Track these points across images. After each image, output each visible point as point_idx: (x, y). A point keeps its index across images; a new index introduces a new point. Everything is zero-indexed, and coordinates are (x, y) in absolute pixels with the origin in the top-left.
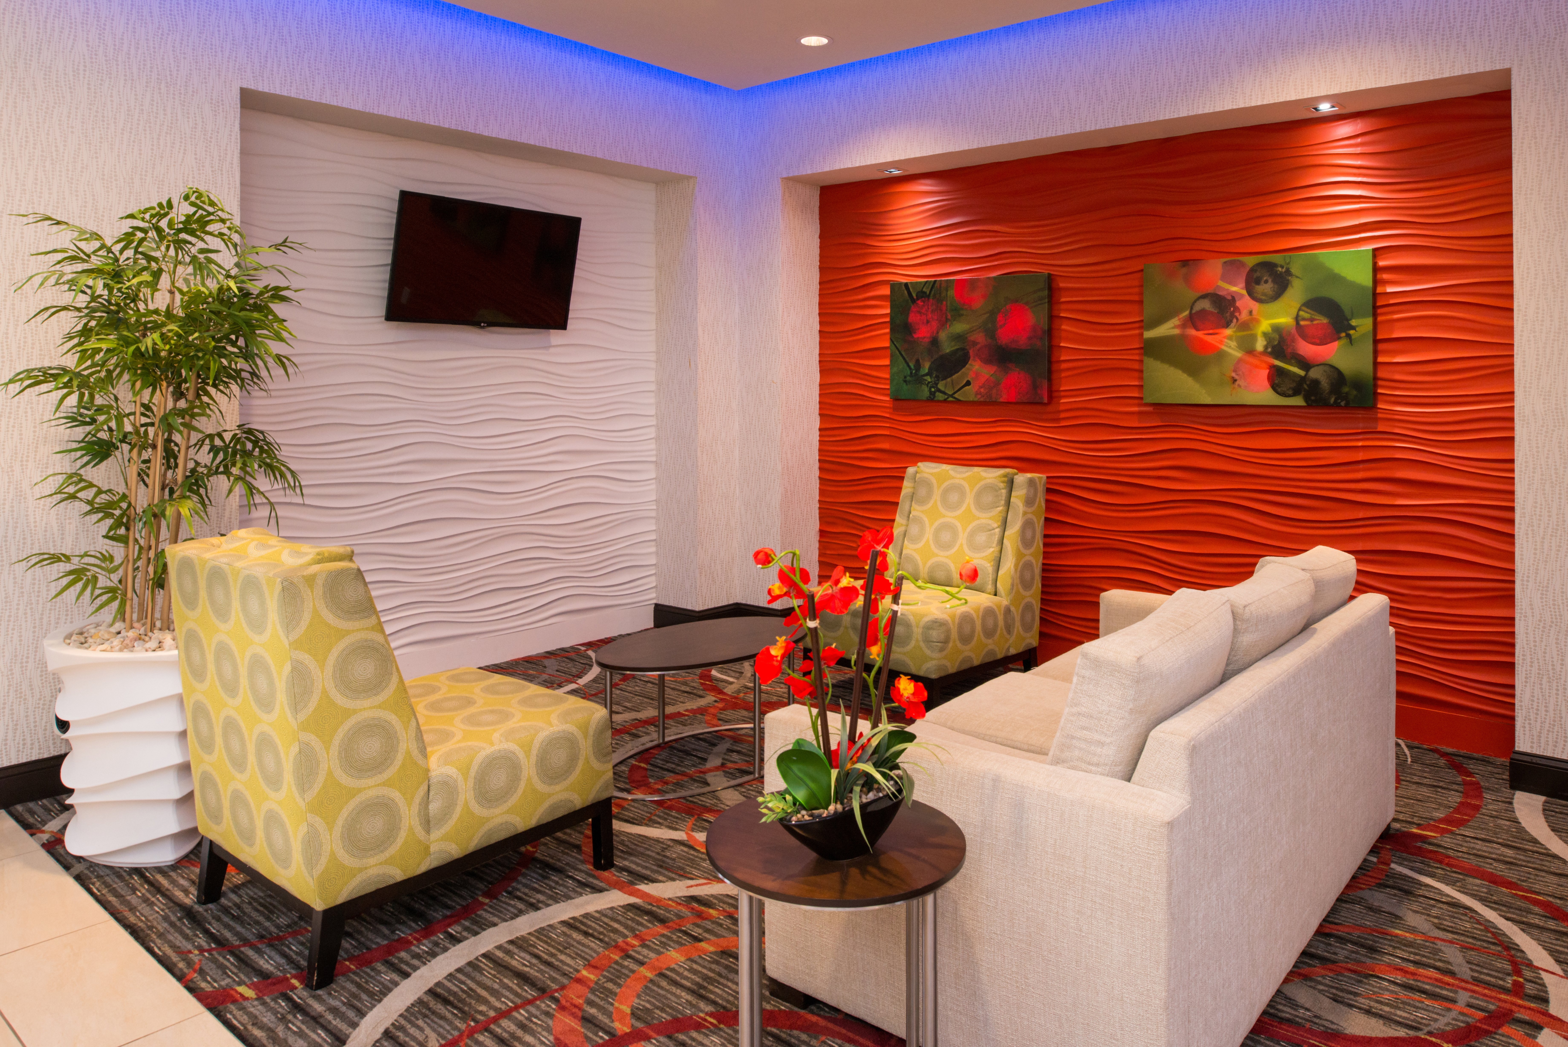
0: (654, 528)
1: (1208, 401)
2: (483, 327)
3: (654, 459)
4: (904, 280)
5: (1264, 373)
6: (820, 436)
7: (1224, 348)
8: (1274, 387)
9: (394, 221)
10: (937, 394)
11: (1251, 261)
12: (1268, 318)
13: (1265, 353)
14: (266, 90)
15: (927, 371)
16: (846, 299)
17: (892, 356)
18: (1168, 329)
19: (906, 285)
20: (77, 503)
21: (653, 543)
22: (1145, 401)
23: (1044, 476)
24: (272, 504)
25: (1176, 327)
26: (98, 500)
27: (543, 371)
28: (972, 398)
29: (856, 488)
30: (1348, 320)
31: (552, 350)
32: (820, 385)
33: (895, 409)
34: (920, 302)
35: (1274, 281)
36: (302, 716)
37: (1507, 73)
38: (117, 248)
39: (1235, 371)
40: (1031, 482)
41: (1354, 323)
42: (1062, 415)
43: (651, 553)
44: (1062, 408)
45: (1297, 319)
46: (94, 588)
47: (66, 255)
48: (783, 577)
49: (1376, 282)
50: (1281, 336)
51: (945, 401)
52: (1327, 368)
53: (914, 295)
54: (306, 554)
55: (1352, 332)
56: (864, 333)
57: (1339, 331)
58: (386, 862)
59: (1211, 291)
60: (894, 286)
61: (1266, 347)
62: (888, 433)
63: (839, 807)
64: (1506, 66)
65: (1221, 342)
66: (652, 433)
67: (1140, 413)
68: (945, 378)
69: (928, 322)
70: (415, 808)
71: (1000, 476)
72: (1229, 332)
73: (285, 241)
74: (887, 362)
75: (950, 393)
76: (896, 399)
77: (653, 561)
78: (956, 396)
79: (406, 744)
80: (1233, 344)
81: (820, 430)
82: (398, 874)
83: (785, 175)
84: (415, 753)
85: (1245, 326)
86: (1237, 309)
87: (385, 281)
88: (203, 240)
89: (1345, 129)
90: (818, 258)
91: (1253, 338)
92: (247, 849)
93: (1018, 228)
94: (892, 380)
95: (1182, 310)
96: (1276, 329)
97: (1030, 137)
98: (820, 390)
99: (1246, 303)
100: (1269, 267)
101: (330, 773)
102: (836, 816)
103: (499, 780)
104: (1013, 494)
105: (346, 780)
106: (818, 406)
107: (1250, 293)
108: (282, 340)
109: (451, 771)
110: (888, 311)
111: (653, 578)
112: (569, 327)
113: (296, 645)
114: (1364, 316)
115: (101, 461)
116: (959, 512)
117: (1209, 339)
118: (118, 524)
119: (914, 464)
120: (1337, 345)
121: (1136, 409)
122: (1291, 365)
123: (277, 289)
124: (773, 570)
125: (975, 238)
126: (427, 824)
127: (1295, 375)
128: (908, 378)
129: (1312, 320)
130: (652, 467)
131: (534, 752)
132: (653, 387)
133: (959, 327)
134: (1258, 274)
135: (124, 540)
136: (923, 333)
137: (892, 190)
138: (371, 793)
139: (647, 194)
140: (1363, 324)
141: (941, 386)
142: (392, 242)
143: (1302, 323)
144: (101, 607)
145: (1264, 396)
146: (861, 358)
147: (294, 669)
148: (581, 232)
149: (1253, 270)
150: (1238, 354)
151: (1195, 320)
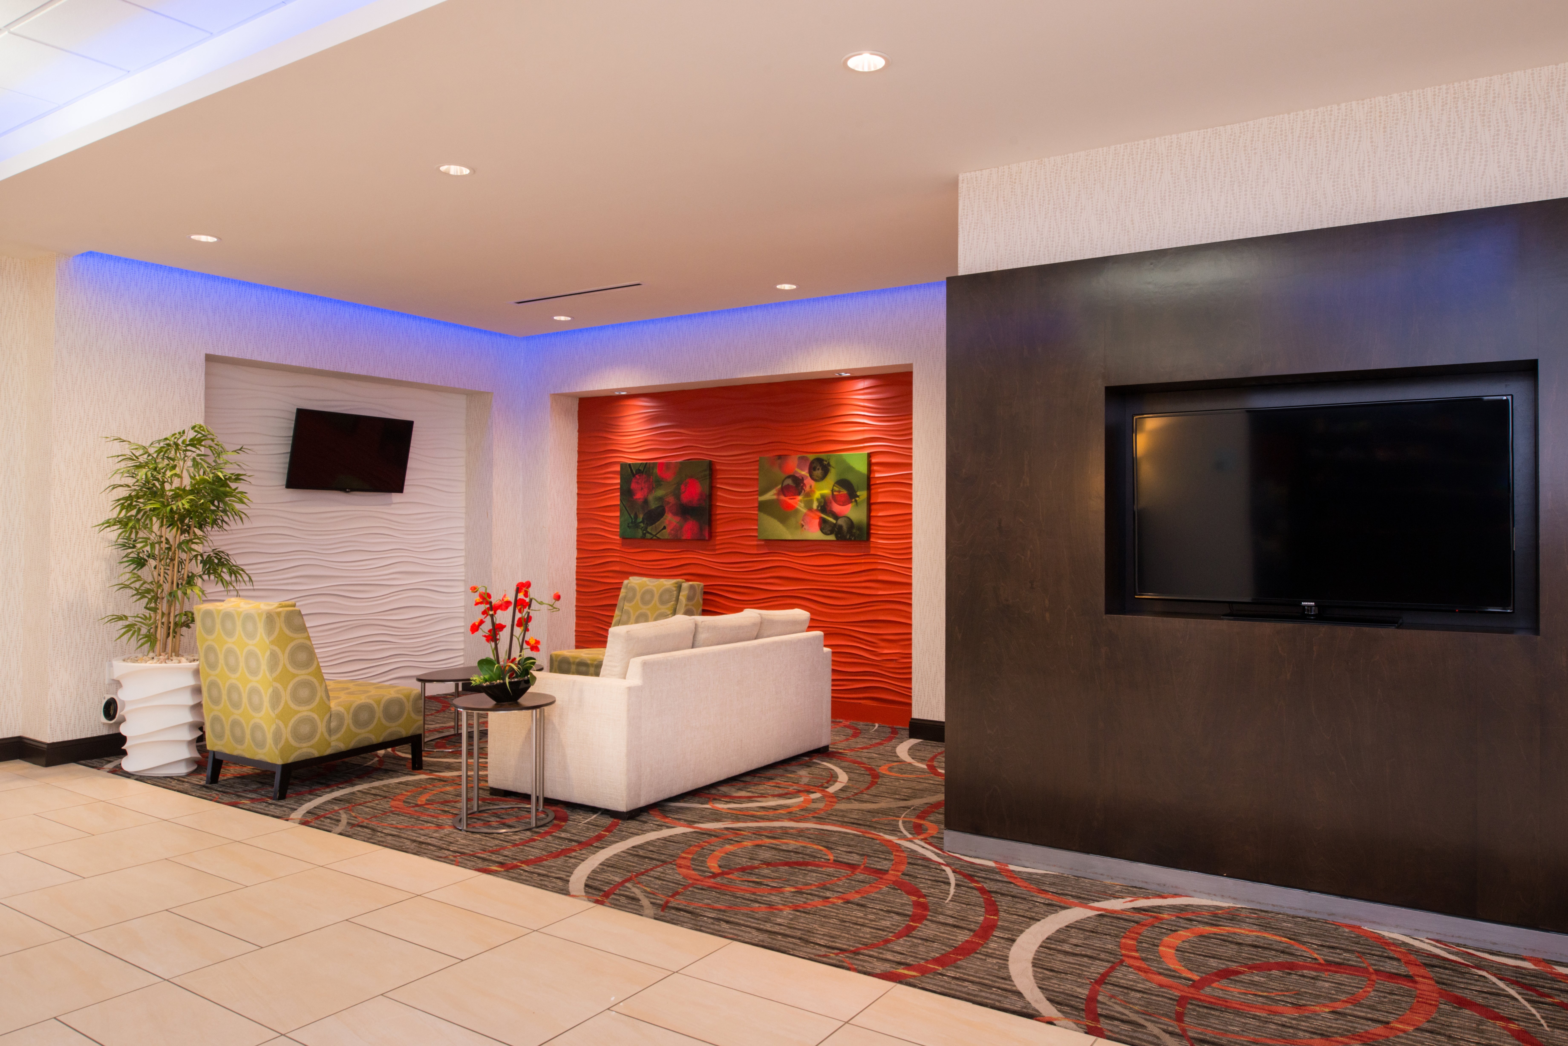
0: (463, 624)
1: (790, 537)
2: (348, 492)
3: (463, 578)
4: (629, 462)
5: (817, 521)
6: (577, 563)
7: (798, 507)
8: (822, 530)
9: (293, 426)
10: (647, 534)
11: (811, 457)
12: (819, 490)
13: (817, 510)
14: (220, 354)
15: (641, 520)
16: (593, 473)
17: (621, 511)
18: (770, 496)
19: (630, 465)
20: (128, 590)
21: (462, 635)
22: (759, 538)
23: (702, 584)
24: (237, 591)
25: (775, 494)
26: (142, 588)
27: (387, 520)
28: (667, 537)
29: (599, 596)
30: (856, 492)
31: (393, 506)
32: (578, 529)
33: (623, 545)
34: (637, 476)
35: (822, 469)
36: (274, 675)
37: (911, 365)
38: (155, 456)
39: (803, 520)
40: (691, 587)
41: (858, 493)
42: (717, 547)
43: (461, 641)
44: (717, 542)
45: (833, 491)
46: (139, 635)
47: (125, 457)
48: (481, 596)
49: (870, 471)
50: (825, 500)
51: (651, 539)
52: (846, 519)
53: (634, 472)
54: (272, 605)
55: (857, 499)
56: (606, 495)
57: (851, 499)
58: (311, 747)
59: (792, 474)
60: (623, 466)
61: (818, 507)
62: (618, 560)
63: (502, 681)
64: (911, 362)
65: (796, 503)
66: (462, 561)
67: (757, 545)
68: (652, 524)
69: (642, 489)
70: (324, 723)
71: (673, 584)
72: (800, 498)
73: (242, 448)
74: (618, 514)
75: (654, 534)
76: (624, 538)
77: (462, 647)
78: (658, 535)
79: (320, 693)
80: (802, 505)
81: (577, 559)
82: (316, 754)
83: (552, 392)
84: (325, 698)
85: (809, 495)
86: (804, 485)
87: (285, 463)
88: (199, 449)
89: (862, 384)
90: (577, 445)
91: (811, 501)
92: (239, 747)
93: (694, 431)
94: (621, 525)
95: (776, 486)
96: (823, 496)
97: (693, 381)
98: (578, 532)
99: (809, 481)
100: (819, 461)
101: (286, 702)
102: (500, 684)
103: (364, 716)
104: (681, 594)
105: (293, 706)
106: (576, 543)
107: (811, 476)
108: (243, 503)
109: (341, 709)
110: (619, 481)
111: (462, 658)
112: (404, 491)
113: (272, 643)
114: (862, 490)
115: (141, 568)
116: (650, 606)
117: (791, 501)
118: (150, 601)
119: (627, 578)
120: (851, 505)
121: (755, 543)
122: (829, 516)
123: (239, 475)
124: (477, 594)
125: (672, 437)
126: (330, 732)
127: (831, 522)
128: (630, 525)
129: (839, 492)
130: (462, 583)
131: (382, 705)
132: (463, 530)
133: (660, 493)
134: (814, 465)
135: (155, 610)
136: (639, 496)
137: (622, 404)
138: (305, 714)
139: (461, 402)
140: (862, 494)
141: (649, 530)
142: (291, 438)
143: (835, 493)
144: (141, 645)
145: (815, 534)
146: (604, 511)
147: (271, 653)
148: (414, 429)
149: (812, 462)
150: (804, 510)
151: (785, 490)
